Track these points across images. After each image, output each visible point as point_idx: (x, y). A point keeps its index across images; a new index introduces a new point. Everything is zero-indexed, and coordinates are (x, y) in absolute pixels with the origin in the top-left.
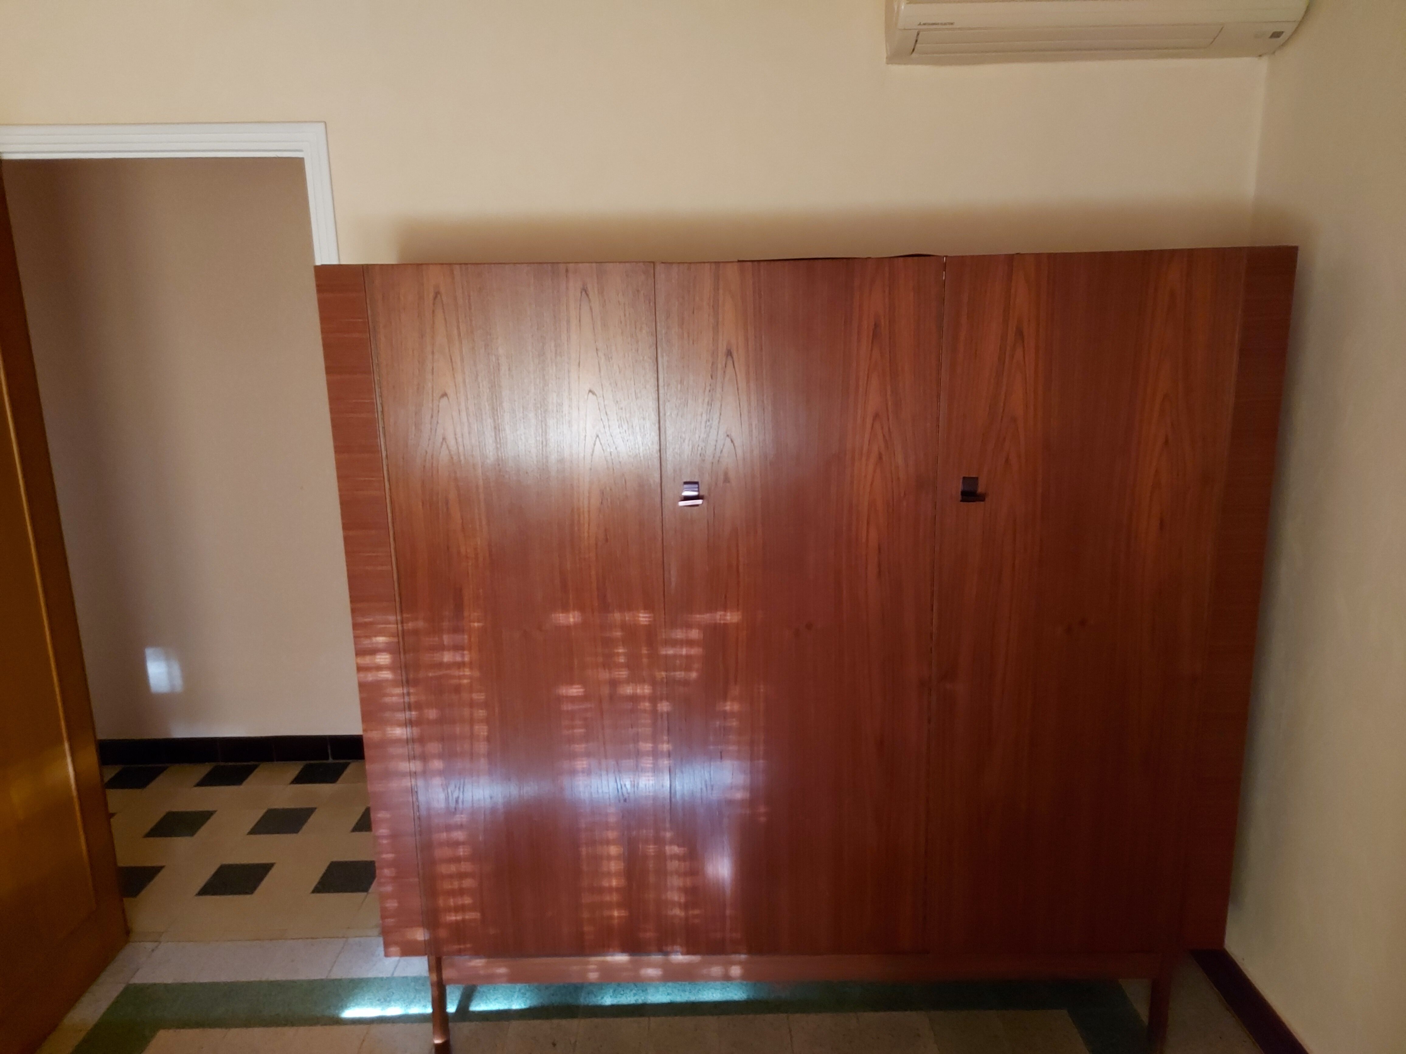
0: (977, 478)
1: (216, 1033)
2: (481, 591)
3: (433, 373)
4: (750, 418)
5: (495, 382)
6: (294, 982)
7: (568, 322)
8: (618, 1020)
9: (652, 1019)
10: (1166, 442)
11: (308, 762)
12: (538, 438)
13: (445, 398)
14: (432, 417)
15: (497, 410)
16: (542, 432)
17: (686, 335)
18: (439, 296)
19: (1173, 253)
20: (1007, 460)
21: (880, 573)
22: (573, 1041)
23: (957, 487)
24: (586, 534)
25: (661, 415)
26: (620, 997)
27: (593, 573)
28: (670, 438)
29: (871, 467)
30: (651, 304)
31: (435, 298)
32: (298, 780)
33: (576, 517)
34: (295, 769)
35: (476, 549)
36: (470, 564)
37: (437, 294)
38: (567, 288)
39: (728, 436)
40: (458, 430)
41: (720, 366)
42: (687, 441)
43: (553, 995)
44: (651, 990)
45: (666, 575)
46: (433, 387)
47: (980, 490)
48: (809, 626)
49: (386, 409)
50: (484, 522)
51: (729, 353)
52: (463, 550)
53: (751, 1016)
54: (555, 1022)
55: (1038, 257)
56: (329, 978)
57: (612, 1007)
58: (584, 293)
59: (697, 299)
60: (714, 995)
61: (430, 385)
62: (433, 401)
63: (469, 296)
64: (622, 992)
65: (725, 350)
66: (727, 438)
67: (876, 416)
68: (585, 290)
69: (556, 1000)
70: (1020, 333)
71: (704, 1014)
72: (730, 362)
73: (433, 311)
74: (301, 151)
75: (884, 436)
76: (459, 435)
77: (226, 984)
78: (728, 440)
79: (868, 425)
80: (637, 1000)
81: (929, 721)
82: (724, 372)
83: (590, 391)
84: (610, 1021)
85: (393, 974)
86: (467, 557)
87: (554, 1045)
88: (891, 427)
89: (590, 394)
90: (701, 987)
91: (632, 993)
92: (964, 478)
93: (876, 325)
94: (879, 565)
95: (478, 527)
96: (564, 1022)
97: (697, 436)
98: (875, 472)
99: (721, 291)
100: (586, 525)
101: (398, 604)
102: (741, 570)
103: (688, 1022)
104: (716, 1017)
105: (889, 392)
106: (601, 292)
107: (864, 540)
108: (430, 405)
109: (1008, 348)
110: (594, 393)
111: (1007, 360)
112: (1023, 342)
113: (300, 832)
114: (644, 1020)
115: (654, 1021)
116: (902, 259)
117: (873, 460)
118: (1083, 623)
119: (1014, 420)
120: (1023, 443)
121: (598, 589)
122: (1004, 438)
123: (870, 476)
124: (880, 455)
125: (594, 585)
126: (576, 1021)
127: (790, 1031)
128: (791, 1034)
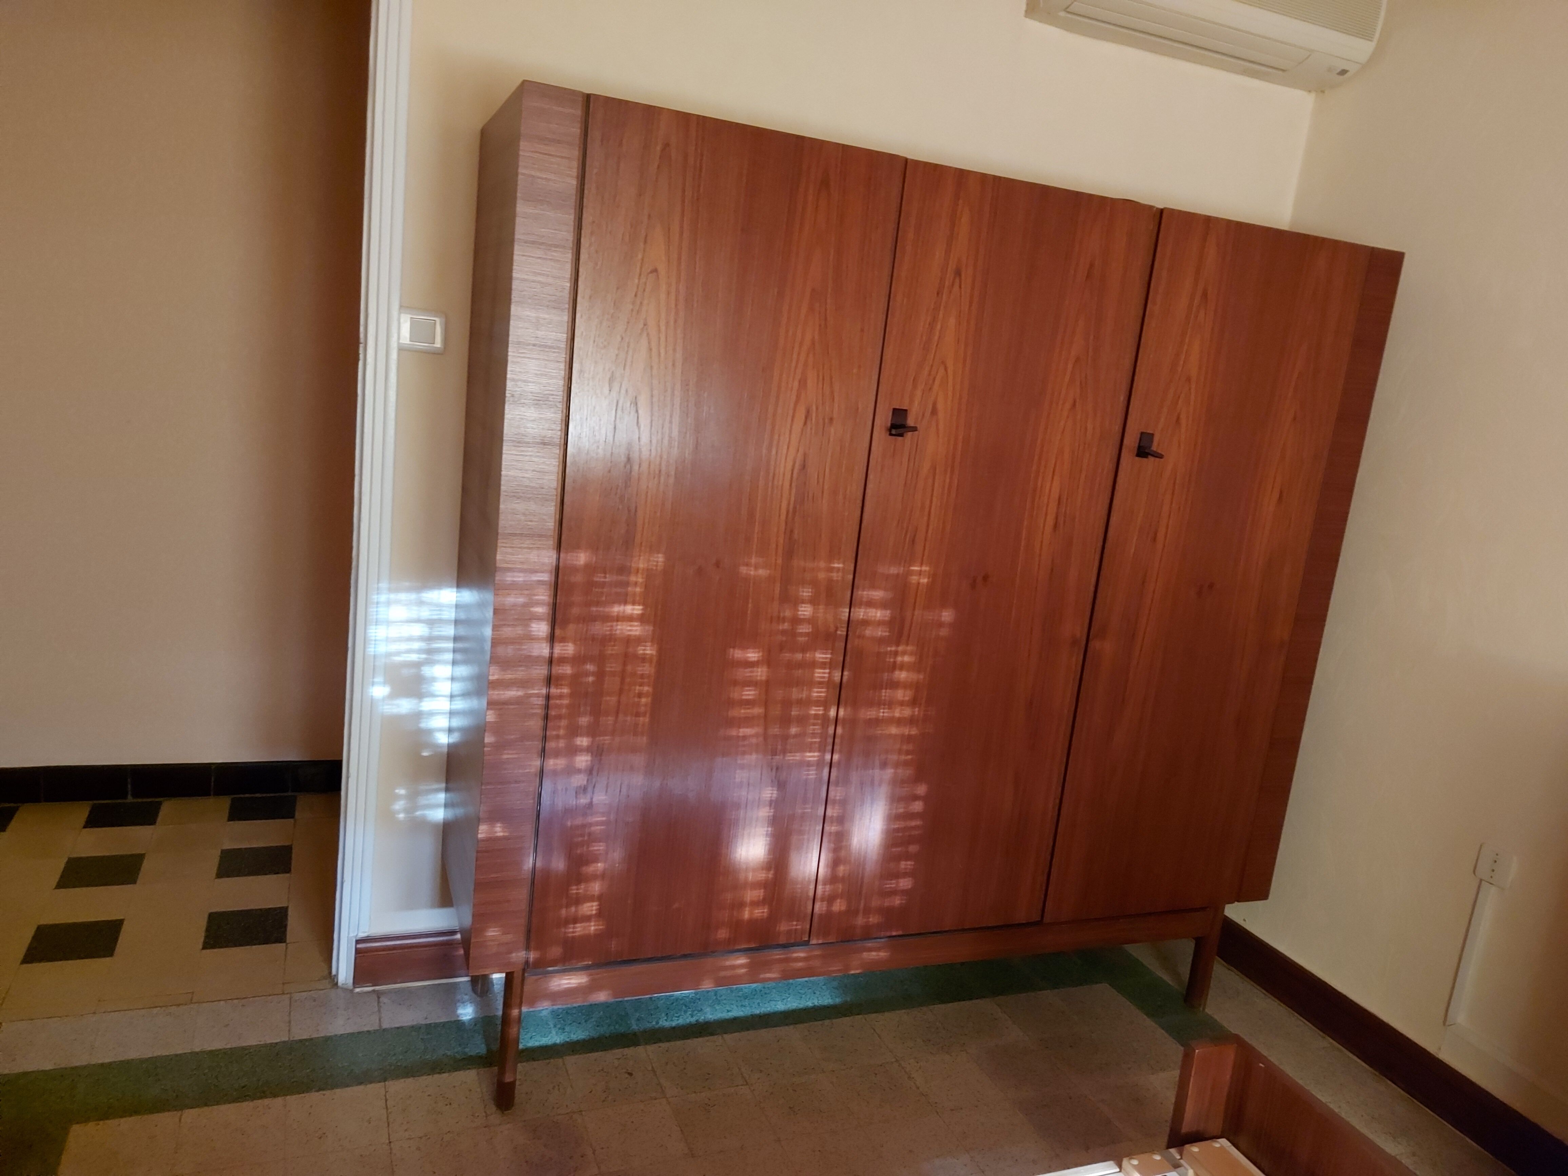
0: (1153, 435)
1: (165, 1120)
3: (645, 242)
6: (243, 1048)
7: (805, 207)
10: (1295, 419)
11: (95, 802)
13: (655, 274)
14: (636, 295)
17: (921, 244)
18: (667, 150)
19: (1324, 240)
20: (1178, 419)
21: (1056, 526)
22: (650, 1068)
23: (1135, 442)
24: (783, 458)
25: (888, 330)
26: (677, 1020)
27: (784, 503)
29: (1065, 413)
31: (662, 151)
32: (91, 823)
33: (776, 437)
34: (81, 811)
37: (666, 145)
38: (809, 168)
39: (943, 362)
40: (663, 316)
41: (947, 283)
42: (904, 363)
43: (598, 1026)
46: (642, 260)
47: (1154, 447)
48: (985, 578)
51: (958, 273)
53: (827, 1022)
54: (618, 1052)
55: (1229, 222)
56: (291, 1039)
58: (824, 183)
59: (937, 206)
61: (640, 256)
62: (640, 275)
63: (702, 155)
65: (954, 268)
66: (940, 364)
67: (1078, 360)
68: (826, 173)
70: (1205, 295)
72: (957, 280)
73: (658, 167)
75: (1081, 382)
76: (661, 323)
77: (142, 1061)
78: (944, 367)
79: (1070, 368)
80: (697, 1019)
82: (950, 292)
85: (380, 1026)
88: (1088, 372)
90: (759, 1001)
91: (688, 1015)
92: (1140, 437)
93: (1092, 266)
94: (1057, 518)
96: (629, 1051)
97: (915, 358)
98: (1068, 417)
99: (961, 202)
100: (786, 447)
102: (933, 512)
104: (792, 1027)
105: (1091, 337)
106: (843, 179)
107: (1047, 491)
108: (636, 281)
109: (1194, 310)
111: (1191, 321)
112: (1206, 304)
113: (138, 882)
116: (1120, 202)
117: (1068, 406)
118: (1211, 586)
119: (1189, 380)
120: (1192, 403)
121: (786, 523)
122: (1179, 397)
123: (1062, 423)
124: (1075, 402)
125: (783, 517)
126: (641, 1048)
127: (874, 1030)
128: (877, 1034)
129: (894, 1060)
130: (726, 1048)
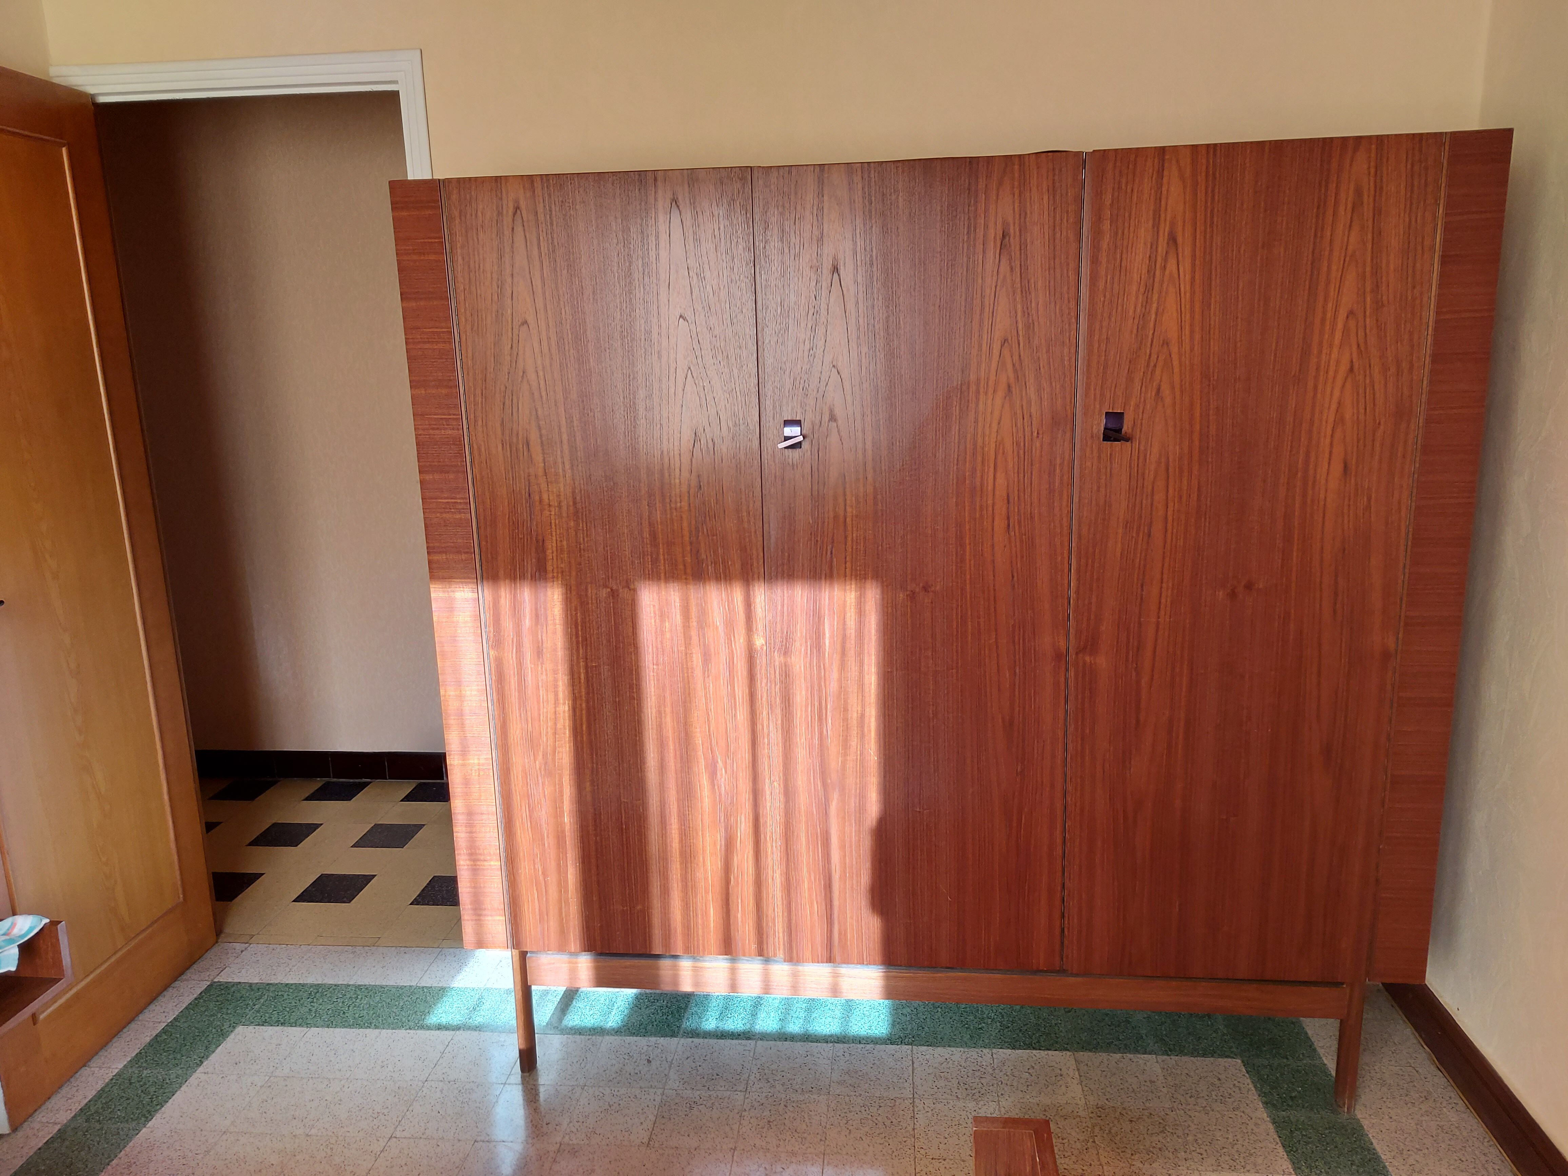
0: (1123, 414)
1: (296, 1033)
2: (565, 543)
3: (512, 298)
4: (859, 345)
5: (578, 308)
6: (382, 987)
7: (657, 237)
8: (719, 1042)
11: (419, 782)
12: (625, 372)
13: (526, 326)
14: (512, 349)
15: (581, 340)
16: (629, 364)
17: (786, 250)
18: (518, 211)
20: (1158, 391)
21: (1008, 526)
22: (669, 1059)
23: (1100, 424)
24: (677, 481)
25: (760, 343)
27: (685, 524)
28: (768, 370)
29: (998, 401)
30: (748, 215)
31: (515, 214)
33: (666, 460)
35: (559, 496)
36: (553, 513)
37: (517, 208)
38: (656, 200)
39: (834, 366)
40: (539, 362)
41: (824, 285)
42: (787, 372)
45: (766, 526)
46: (512, 315)
47: (1126, 428)
48: (926, 589)
49: (463, 338)
50: (567, 466)
51: (835, 270)
52: (545, 497)
54: (652, 1039)
55: (1194, 149)
56: (418, 985)
58: (674, 204)
59: (799, 207)
61: (509, 312)
62: (512, 330)
63: (551, 211)
64: (730, 1015)
65: (830, 266)
66: (833, 369)
67: (1005, 339)
68: (675, 201)
69: (658, 1019)
70: (1173, 239)
71: (817, 1042)
72: (836, 280)
73: (513, 229)
74: (396, 82)
75: (1014, 365)
76: (540, 368)
77: (312, 986)
78: (834, 371)
79: (996, 352)
80: (744, 1026)
81: (1066, 702)
82: (830, 291)
83: (681, 316)
84: (712, 1044)
85: (486, 985)
86: (550, 505)
87: (649, 1061)
88: (1022, 354)
89: (681, 319)
92: (1106, 413)
93: (1004, 234)
94: (1008, 517)
95: (561, 471)
97: (799, 367)
98: (1003, 406)
99: (826, 198)
100: (677, 471)
101: (477, 557)
102: (848, 520)
103: (799, 1047)
105: (1019, 314)
106: (693, 204)
107: (990, 487)
108: (510, 334)
109: (1159, 259)
110: (685, 319)
111: (1158, 273)
112: (1177, 250)
113: (406, 847)
116: (1034, 156)
117: (1000, 394)
118: (1249, 586)
119: (1166, 343)
120: (1176, 370)
121: (691, 543)
122: (1155, 366)
123: (997, 413)
124: (1009, 386)
125: (687, 539)
126: (675, 1040)
127: (913, 1063)
128: (913, 1066)
129: (911, 1096)
130: (752, 1054)
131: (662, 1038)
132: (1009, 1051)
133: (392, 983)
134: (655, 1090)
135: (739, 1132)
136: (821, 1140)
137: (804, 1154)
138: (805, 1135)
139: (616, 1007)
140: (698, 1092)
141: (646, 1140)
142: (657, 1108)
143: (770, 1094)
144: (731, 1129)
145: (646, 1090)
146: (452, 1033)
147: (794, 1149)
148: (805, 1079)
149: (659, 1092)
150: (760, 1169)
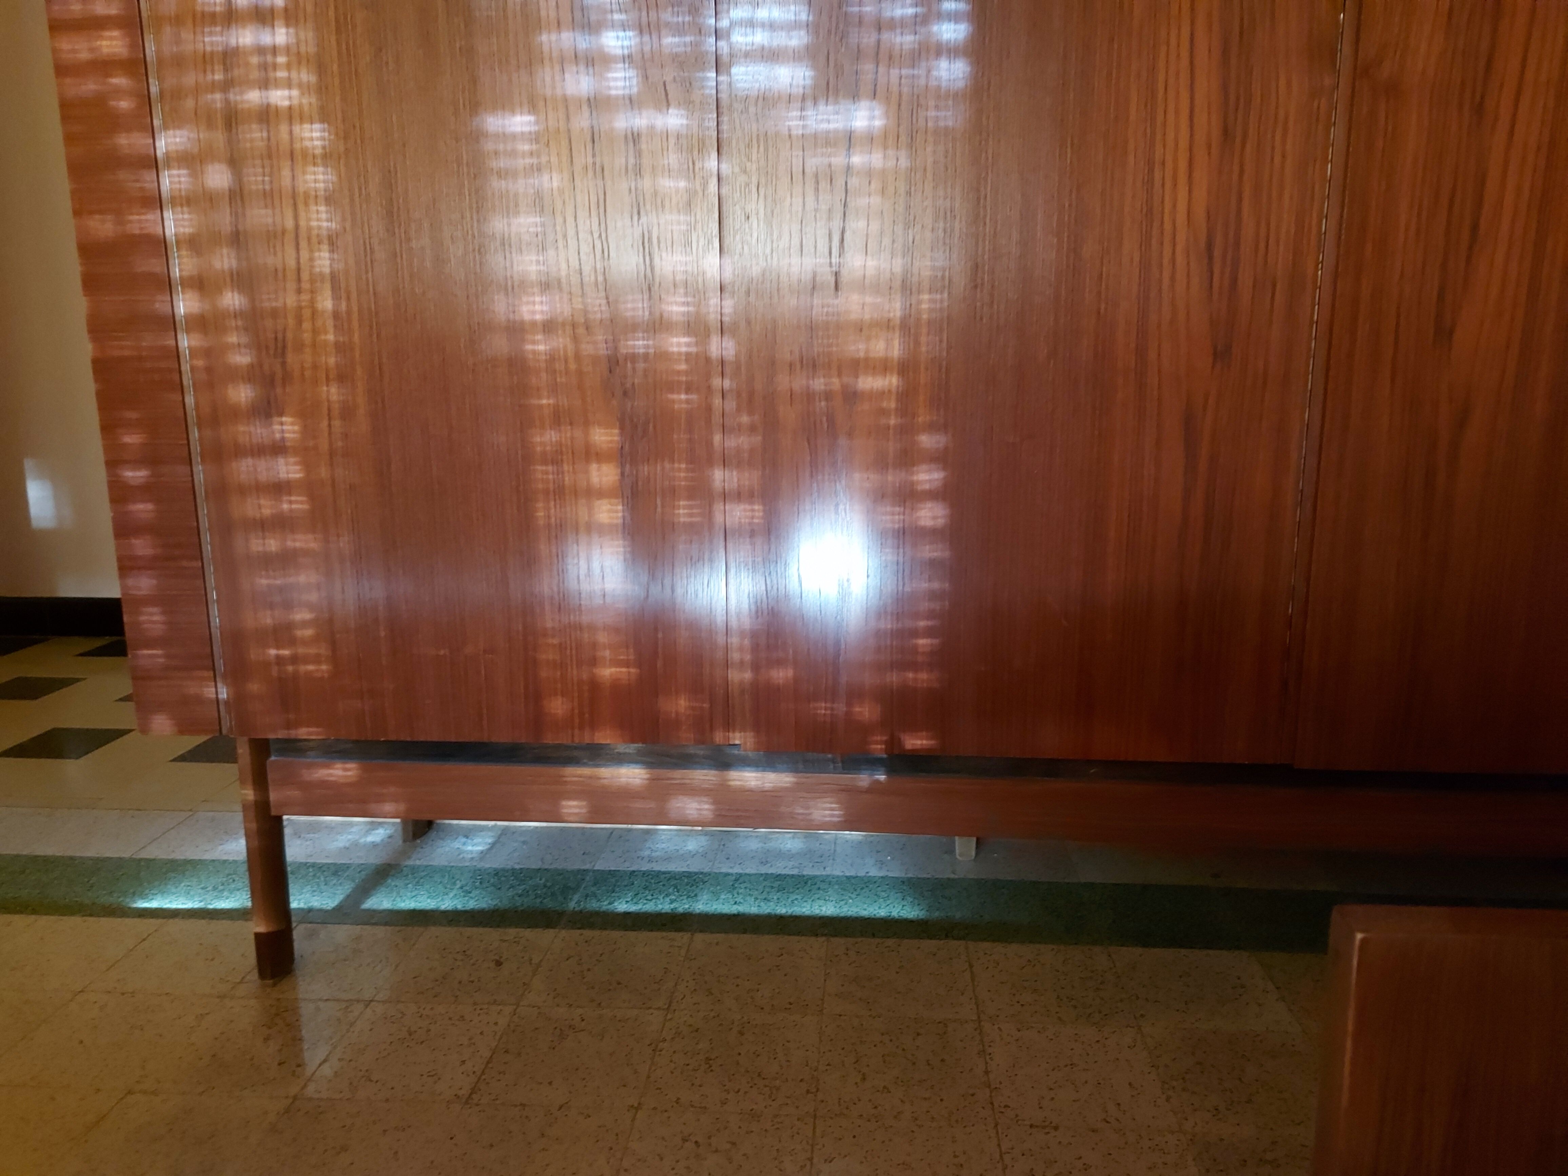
8: (632, 934)
9: (699, 937)
22: (536, 960)
26: (645, 904)
43: (521, 896)
44: (705, 896)
54: (512, 931)
57: (627, 914)
60: (824, 909)
64: (649, 897)
69: (527, 902)
71: (799, 933)
80: (676, 908)
84: (616, 934)
87: (499, 963)
90: (799, 897)
91: (668, 899)
96: (528, 933)
103: (767, 943)
114: (681, 938)
115: (700, 939)
126: (551, 932)
127: (971, 966)
128: (972, 972)
129: (975, 1017)
130: (683, 952)
131: (529, 930)
132: (1139, 950)
133: (91, 853)
134: (500, 1007)
135: (649, 1077)
136: (808, 1092)
137: (776, 1116)
138: (778, 1083)
139: (458, 886)
140: (580, 1011)
141: (465, 1092)
142: (497, 1037)
143: (712, 1014)
144: (636, 1072)
145: (486, 1006)
146: (160, 921)
147: (755, 1107)
148: (777, 991)
149: (508, 1010)
150: (687, 1144)
